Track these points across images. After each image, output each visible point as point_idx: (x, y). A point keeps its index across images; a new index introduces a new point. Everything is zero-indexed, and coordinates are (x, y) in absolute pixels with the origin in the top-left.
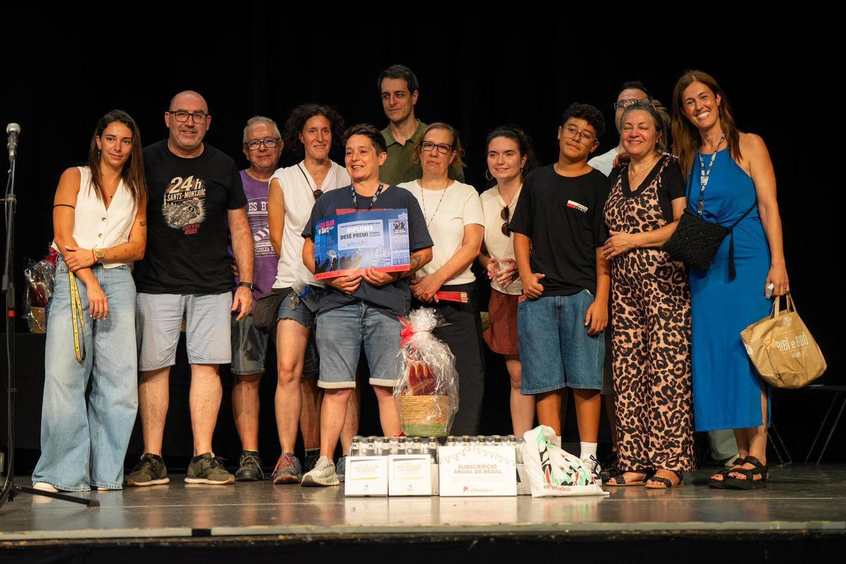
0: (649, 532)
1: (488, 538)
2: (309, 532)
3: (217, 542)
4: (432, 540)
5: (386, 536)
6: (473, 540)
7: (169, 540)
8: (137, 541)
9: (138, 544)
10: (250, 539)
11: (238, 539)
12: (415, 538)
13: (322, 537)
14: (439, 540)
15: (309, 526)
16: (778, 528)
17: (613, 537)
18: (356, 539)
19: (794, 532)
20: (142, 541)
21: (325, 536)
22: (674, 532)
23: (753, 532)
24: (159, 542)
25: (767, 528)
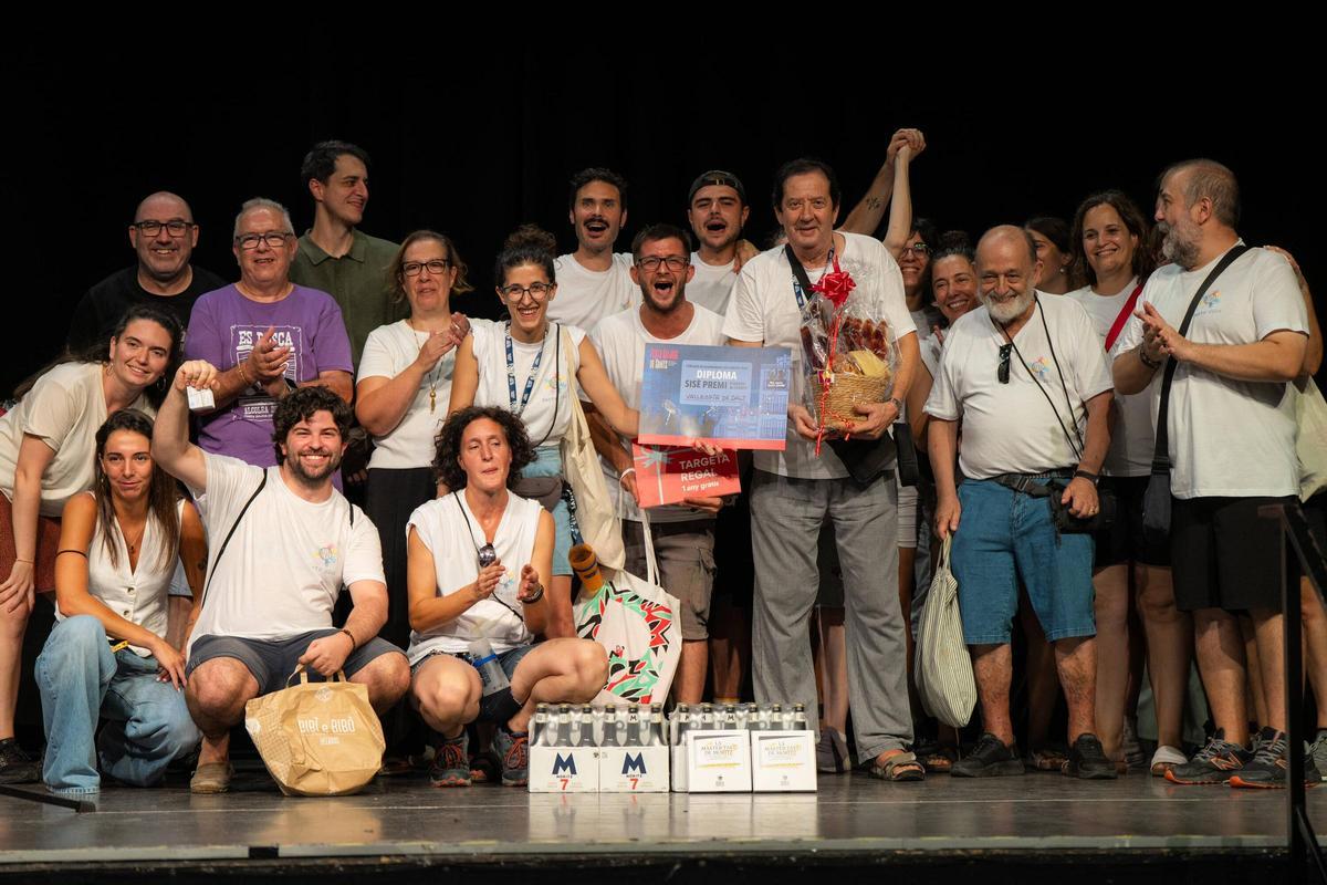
0: (936, 851)
1: (696, 860)
2: (427, 852)
3: (288, 867)
4: (613, 863)
5: (544, 857)
6: (674, 864)
7: (213, 864)
8: (165, 865)
9: (168, 869)
10: (336, 862)
11: (319, 862)
12: (587, 861)
13: (446, 860)
14: (623, 864)
15: (426, 843)
16: (1127, 845)
17: (883, 859)
18: (497, 863)
19: (1150, 852)
20: (173, 866)
21: (452, 858)
22: (975, 852)
23: (1090, 852)
24: (200, 867)
25: (1110, 846)
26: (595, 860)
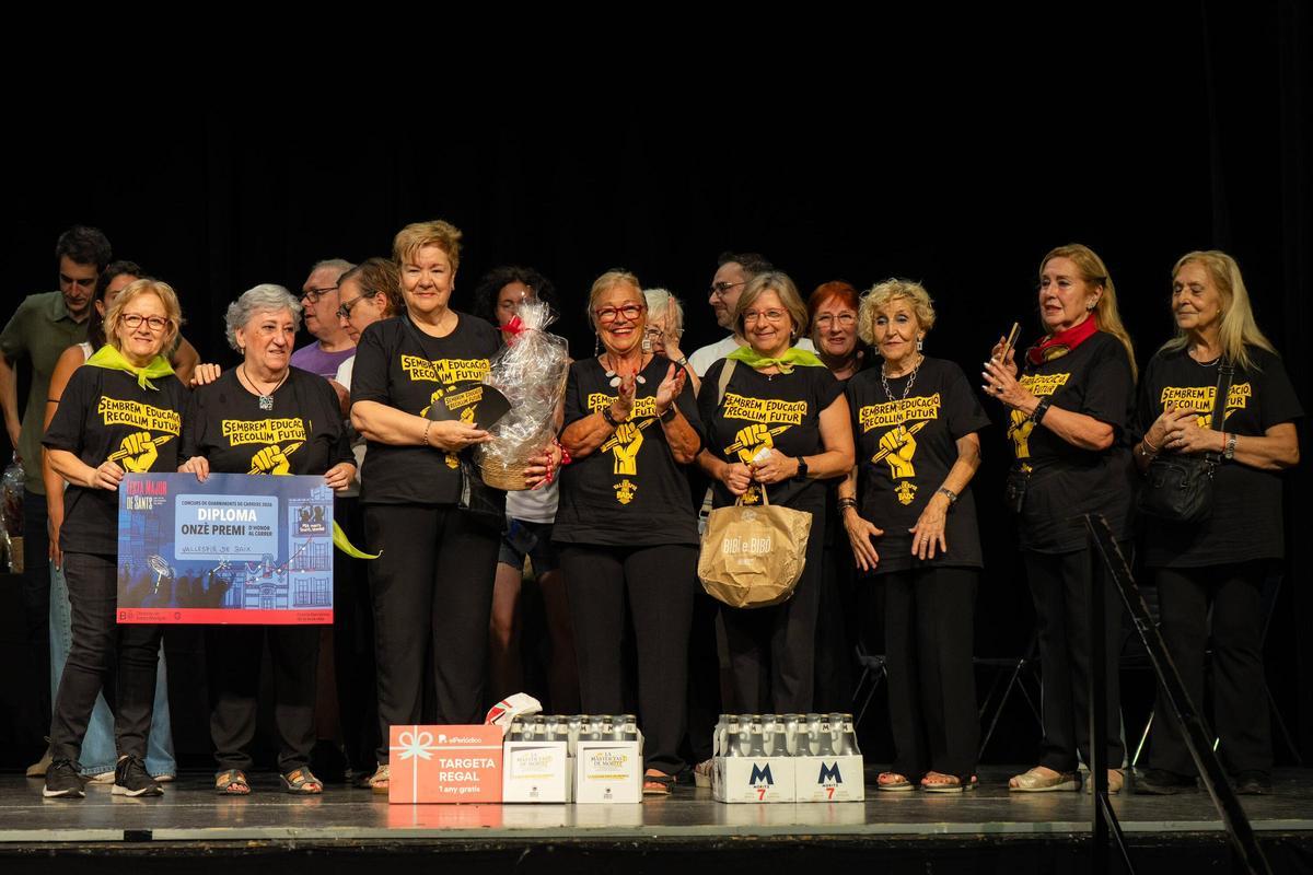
0: (770, 837)
1: (545, 845)
2: (292, 837)
3: (161, 849)
4: (467, 848)
5: (401, 842)
6: (524, 849)
7: (91, 846)
8: (46, 847)
9: (47, 850)
10: (207, 846)
11: (190, 845)
12: (442, 846)
13: (310, 844)
14: (476, 849)
15: (291, 829)
16: (945, 831)
17: (720, 845)
18: (358, 847)
19: (966, 837)
20: (53, 847)
21: (315, 843)
22: (805, 838)
23: (911, 837)
24: (78, 849)
25: (931, 832)
26: (450, 845)
